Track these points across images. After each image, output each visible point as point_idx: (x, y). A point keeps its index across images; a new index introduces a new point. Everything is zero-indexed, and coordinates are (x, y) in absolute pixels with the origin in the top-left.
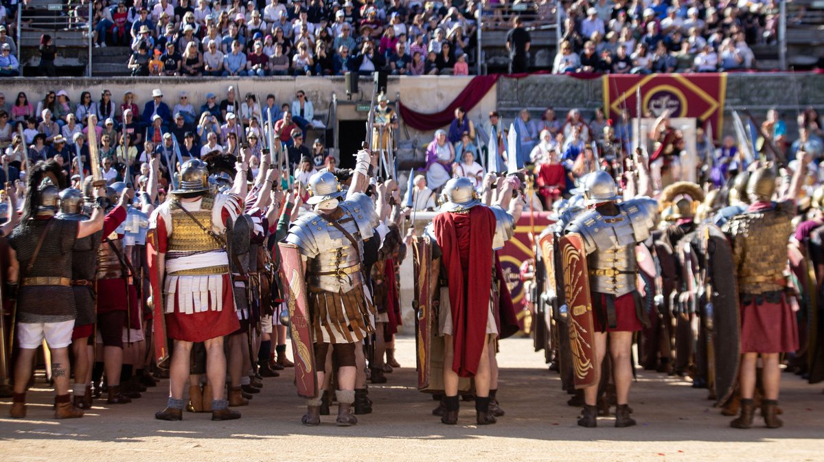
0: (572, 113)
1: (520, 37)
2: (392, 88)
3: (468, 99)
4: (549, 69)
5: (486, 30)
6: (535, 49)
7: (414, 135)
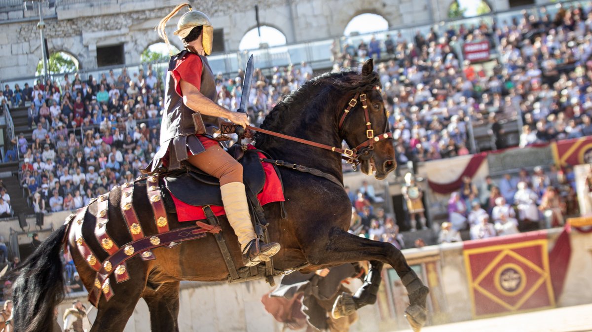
0: (538, 169)
1: (496, 127)
2: (422, 171)
3: (471, 170)
4: (517, 145)
5: (475, 127)
6: (507, 134)
7: (439, 197)
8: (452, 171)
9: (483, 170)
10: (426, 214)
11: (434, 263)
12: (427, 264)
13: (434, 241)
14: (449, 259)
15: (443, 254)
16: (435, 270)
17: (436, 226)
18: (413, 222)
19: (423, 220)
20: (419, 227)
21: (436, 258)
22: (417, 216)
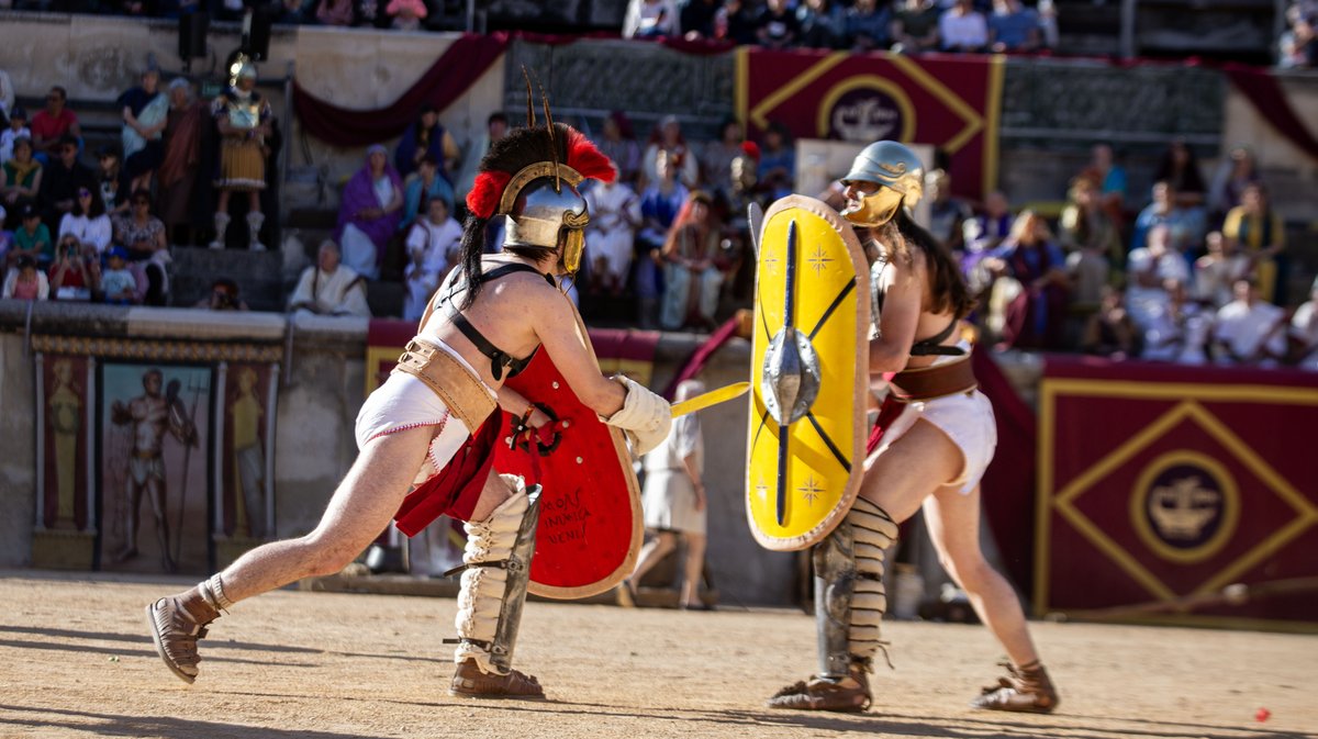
0: (666, 124)
2: (279, 51)
7: (322, 155)
8: (383, 74)
9: (487, 92)
10: (269, 198)
11: (262, 368)
12: (235, 366)
13: (274, 296)
14: (312, 363)
15: (296, 345)
16: (260, 390)
17: (291, 248)
18: (223, 219)
19: (256, 220)
20: (237, 236)
21: (266, 354)
22: (240, 200)
